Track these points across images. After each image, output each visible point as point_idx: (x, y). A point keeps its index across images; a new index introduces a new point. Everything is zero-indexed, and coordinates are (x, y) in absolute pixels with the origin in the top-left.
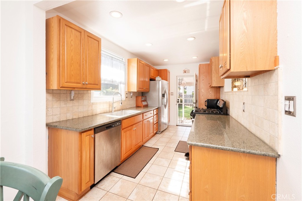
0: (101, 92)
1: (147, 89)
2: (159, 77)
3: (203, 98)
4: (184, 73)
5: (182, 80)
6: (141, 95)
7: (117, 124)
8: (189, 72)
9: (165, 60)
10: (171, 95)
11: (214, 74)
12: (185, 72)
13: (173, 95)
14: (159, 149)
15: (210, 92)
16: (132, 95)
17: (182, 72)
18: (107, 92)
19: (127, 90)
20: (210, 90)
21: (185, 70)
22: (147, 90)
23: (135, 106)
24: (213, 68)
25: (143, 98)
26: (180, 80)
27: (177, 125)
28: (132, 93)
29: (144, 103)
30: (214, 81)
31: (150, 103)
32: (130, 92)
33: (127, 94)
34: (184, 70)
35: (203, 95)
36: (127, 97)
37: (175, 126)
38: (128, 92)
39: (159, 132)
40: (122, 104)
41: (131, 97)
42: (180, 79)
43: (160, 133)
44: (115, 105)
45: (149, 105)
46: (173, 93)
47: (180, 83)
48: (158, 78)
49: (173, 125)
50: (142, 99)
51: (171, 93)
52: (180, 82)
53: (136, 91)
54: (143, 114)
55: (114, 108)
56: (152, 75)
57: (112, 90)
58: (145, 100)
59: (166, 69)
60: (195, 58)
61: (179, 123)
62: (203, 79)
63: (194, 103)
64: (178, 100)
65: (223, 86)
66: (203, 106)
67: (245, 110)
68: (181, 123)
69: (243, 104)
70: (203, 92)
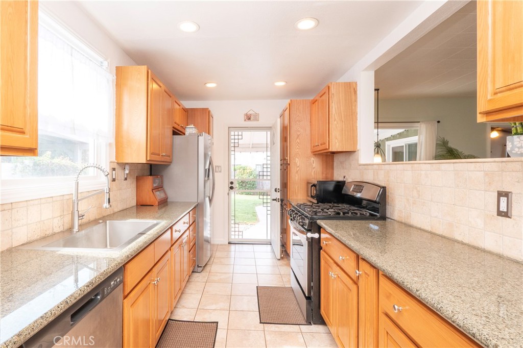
0: (16, 166)
1: (168, 156)
2: (192, 126)
3: (297, 178)
4: (245, 120)
5: (240, 137)
6: (149, 174)
7: (110, 285)
8: (256, 119)
9: (210, 85)
10: (216, 172)
11: (335, 122)
12: (249, 119)
13: (220, 172)
14: (217, 323)
15: (314, 165)
16: (127, 172)
17: (242, 117)
18: (35, 164)
19: (114, 159)
20: (312, 159)
21: (250, 113)
22: (168, 159)
23: (134, 203)
24: (334, 109)
25: (157, 181)
27: (229, 243)
28: (127, 167)
29: (160, 195)
30: (336, 139)
31: (172, 193)
32: (123, 165)
33: (114, 169)
34: (246, 115)
35: (297, 172)
36: (114, 180)
37: (225, 245)
38: (118, 163)
39: (198, 266)
40: (109, 202)
41: (126, 179)
43: (200, 269)
44: (83, 207)
45: (168, 200)
46: (220, 166)
47: (236, 145)
48: (190, 130)
49: (220, 243)
50: (154, 182)
51: (216, 166)
52: (236, 141)
53: (144, 161)
54: (171, 228)
55: (79, 217)
56: (178, 119)
57: (53, 158)
58: (160, 188)
59: (207, 109)
60: (281, 84)
61: (233, 237)
62: (298, 136)
63: (276, 191)
64: (232, 183)
65: (355, 152)
66: (299, 196)
67: (514, 212)
68: (237, 237)
69: (496, 194)
70: (298, 164)
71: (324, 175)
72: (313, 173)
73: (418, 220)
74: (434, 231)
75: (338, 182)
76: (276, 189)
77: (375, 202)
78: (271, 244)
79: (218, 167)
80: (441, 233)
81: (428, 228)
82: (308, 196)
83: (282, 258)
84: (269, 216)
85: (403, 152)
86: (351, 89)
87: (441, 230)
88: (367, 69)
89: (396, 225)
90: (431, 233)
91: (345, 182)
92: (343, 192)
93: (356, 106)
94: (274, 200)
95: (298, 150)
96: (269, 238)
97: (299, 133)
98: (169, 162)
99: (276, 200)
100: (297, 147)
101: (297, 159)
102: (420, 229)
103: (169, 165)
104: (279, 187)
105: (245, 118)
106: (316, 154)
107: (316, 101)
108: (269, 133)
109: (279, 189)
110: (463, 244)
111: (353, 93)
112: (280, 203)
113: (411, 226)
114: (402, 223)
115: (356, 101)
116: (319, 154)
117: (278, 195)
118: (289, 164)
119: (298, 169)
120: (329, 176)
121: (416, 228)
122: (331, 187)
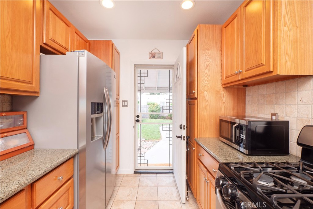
4: (150, 58)
8: (160, 58)
10: (122, 106)
11: (286, 28)
12: (154, 57)
13: (127, 106)
15: (224, 100)
17: (148, 56)
20: (222, 92)
27: (135, 173)
30: (287, 54)
34: (151, 53)
35: (206, 107)
37: (131, 174)
46: (127, 101)
49: (126, 173)
51: (123, 101)
52: (142, 78)
59: (110, 41)
61: (138, 166)
62: (207, 66)
63: (181, 128)
64: (138, 116)
70: (207, 98)
71: (236, 111)
72: (223, 109)
76: (181, 125)
78: (173, 173)
79: (125, 101)
84: (171, 146)
94: (179, 137)
95: (207, 82)
97: (207, 63)
98: (35, 92)
99: (181, 137)
100: (206, 78)
101: (205, 93)
103: (38, 97)
104: (184, 123)
105: (150, 56)
106: (227, 86)
108: (171, 71)
109: (184, 126)
112: (185, 141)
117: (184, 133)
118: (196, 99)
119: (207, 103)
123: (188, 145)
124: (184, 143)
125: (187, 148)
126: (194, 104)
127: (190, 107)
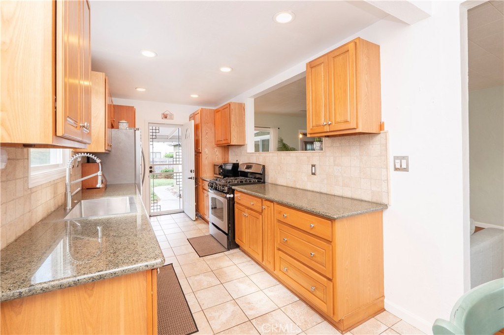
2: (125, 121)
4: (163, 118)
5: (157, 131)
8: (172, 118)
9: (139, 90)
11: (234, 127)
12: (166, 118)
14: (172, 264)
15: (217, 153)
17: (160, 116)
20: (216, 149)
21: (166, 113)
24: (233, 119)
26: (154, 131)
27: (151, 216)
30: (234, 137)
34: (163, 114)
35: (207, 158)
42: (154, 128)
47: (155, 137)
48: (123, 124)
52: (154, 134)
59: (133, 107)
60: (195, 96)
61: (152, 211)
62: (207, 133)
63: (191, 172)
64: (151, 168)
65: (244, 145)
66: (208, 175)
67: (317, 173)
68: (155, 211)
69: (311, 166)
70: (207, 153)
72: (216, 159)
73: (281, 181)
74: (288, 185)
75: (234, 164)
76: (191, 170)
77: (260, 174)
78: (184, 212)
80: (291, 186)
81: (286, 185)
82: (215, 174)
83: (196, 219)
85: (259, 145)
86: (242, 107)
87: (291, 185)
88: (251, 97)
89: (270, 185)
90: (287, 187)
91: (238, 164)
92: (239, 170)
93: (244, 118)
94: (190, 178)
95: (207, 143)
96: (181, 208)
97: (207, 131)
99: (191, 178)
100: (206, 141)
101: (206, 149)
102: (282, 186)
104: (193, 168)
106: (219, 145)
107: (219, 111)
109: (193, 170)
110: (300, 189)
111: (243, 110)
113: (277, 185)
114: (272, 184)
115: (244, 115)
116: (222, 146)
117: (193, 175)
118: (201, 153)
119: (207, 156)
120: (226, 160)
121: (280, 185)
122: (229, 167)
123: (197, 183)
124: (194, 181)
125: (196, 185)
126: (200, 157)
127: (197, 159)
